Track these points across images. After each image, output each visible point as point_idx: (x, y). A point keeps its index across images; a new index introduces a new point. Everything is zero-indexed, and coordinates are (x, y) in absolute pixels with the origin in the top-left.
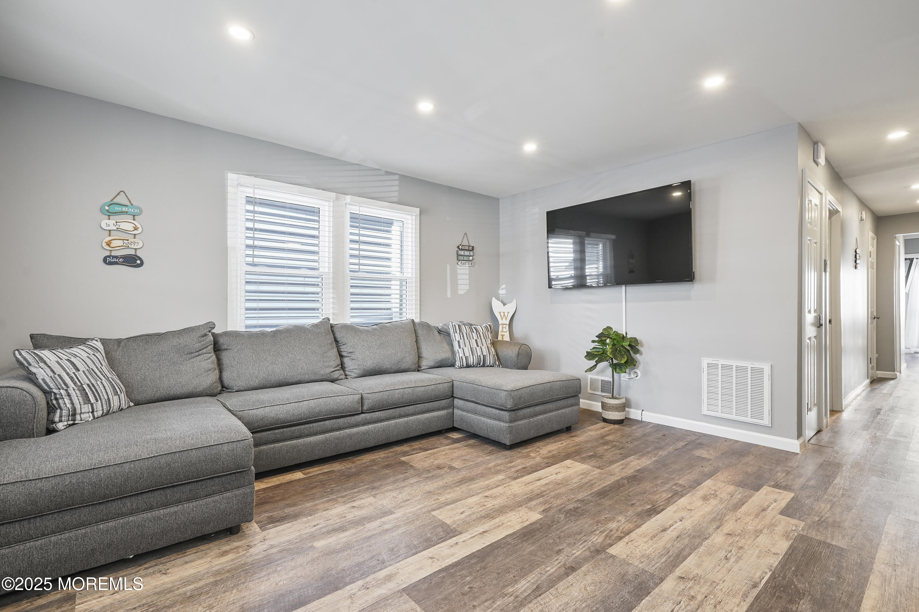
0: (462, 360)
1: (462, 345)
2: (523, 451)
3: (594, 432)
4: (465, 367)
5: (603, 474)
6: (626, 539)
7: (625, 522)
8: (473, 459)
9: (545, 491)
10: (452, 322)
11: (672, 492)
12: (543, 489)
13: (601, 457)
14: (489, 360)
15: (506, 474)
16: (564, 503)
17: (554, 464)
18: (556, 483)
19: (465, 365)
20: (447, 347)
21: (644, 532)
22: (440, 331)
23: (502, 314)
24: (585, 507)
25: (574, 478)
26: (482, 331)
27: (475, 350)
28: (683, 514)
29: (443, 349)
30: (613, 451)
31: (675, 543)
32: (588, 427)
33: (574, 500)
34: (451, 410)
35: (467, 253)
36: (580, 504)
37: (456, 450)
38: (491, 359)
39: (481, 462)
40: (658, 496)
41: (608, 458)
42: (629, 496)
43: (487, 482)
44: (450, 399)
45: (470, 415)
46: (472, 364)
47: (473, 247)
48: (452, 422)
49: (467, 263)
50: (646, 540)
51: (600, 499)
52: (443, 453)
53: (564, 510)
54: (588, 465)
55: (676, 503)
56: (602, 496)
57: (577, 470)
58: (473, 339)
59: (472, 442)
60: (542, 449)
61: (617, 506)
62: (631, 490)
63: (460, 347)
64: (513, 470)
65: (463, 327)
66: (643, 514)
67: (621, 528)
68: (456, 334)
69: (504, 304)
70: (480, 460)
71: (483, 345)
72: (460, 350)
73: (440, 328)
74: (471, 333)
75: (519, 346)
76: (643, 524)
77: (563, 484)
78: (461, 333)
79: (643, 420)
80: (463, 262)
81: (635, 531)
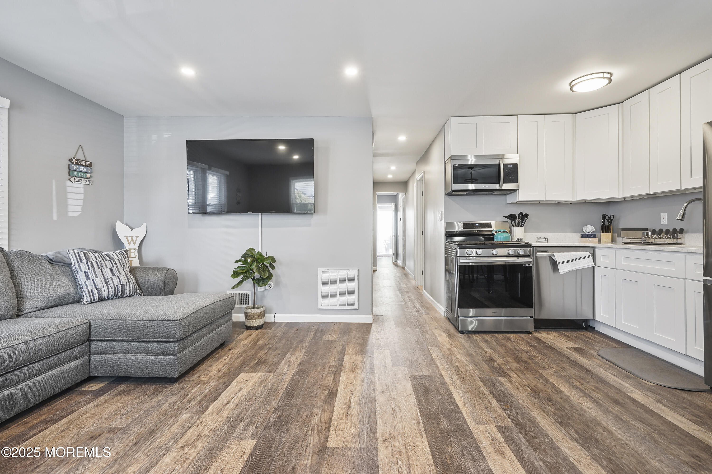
0: (93, 293)
1: (91, 276)
2: (192, 379)
3: (245, 341)
4: (97, 302)
5: (277, 376)
6: (332, 428)
7: (321, 413)
8: (137, 408)
9: (241, 413)
10: (73, 250)
11: (332, 373)
12: (237, 411)
13: (265, 361)
14: (130, 289)
15: (189, 411)
16: (266, 418)
17: (232, 382)
18: (245, 400)
19: (97, 298)
20: (67, 280)
21: (339, 415)
22: (51, 262)
23: (130, 239)
24: (284, 413)
25: (257, 390)
26: (117, 258)
27: (110, 280)
28: (350, 388)
29: (60, 283)
30: (271, 354)
31: (362, 414)
32: (238, 337)
33: (272, 411)
34: (87, 357)
35: (82, 169)
36: (278, 412)
37: (106, 405)
38: (131, 288)
39: (150, 407)
40: (326, 381)
41: (272, 361)
42: (308, 388)
43: (173, 429)
44: (85, 344)
45: (119, 356)
46: (106, 297)
47: (91, 163)
48: (87, 371)
49: (83, 181)
50: (344, 421)
51: (291, 400)
52: (88, 415)
53: (270, 424)
54: (261, 372)
55: (341, 381)
56: (290, 397)
57: (254, 380)
58: (107, 267)
59: (122, 387)
60: (209, 370)
61: (307, 401)
62: (306, 382)
63: (88, 278)
64: (194, 403)
65: (91, 255)
66: (328, 400)
67: (323, 420)
68: (80, 263)
69: (132, 229)
70: (146, 406)
71: (120, 274)
72: (88, 283)
73: (51, 257)
74: (102, 261)
75: (165, 271)
76: (334, 409)
77: (252, 399)
78: (89, 262)
79: (276, 321)
80: (77, 178)
81: (333, 418)
